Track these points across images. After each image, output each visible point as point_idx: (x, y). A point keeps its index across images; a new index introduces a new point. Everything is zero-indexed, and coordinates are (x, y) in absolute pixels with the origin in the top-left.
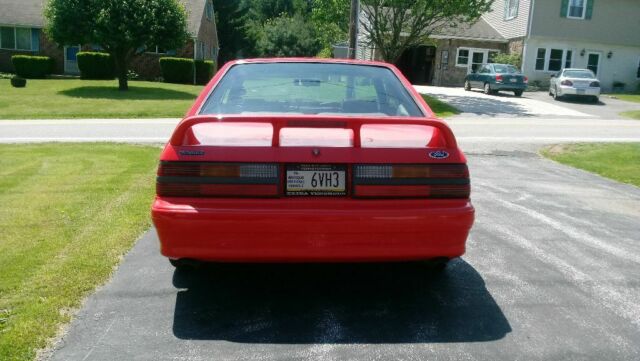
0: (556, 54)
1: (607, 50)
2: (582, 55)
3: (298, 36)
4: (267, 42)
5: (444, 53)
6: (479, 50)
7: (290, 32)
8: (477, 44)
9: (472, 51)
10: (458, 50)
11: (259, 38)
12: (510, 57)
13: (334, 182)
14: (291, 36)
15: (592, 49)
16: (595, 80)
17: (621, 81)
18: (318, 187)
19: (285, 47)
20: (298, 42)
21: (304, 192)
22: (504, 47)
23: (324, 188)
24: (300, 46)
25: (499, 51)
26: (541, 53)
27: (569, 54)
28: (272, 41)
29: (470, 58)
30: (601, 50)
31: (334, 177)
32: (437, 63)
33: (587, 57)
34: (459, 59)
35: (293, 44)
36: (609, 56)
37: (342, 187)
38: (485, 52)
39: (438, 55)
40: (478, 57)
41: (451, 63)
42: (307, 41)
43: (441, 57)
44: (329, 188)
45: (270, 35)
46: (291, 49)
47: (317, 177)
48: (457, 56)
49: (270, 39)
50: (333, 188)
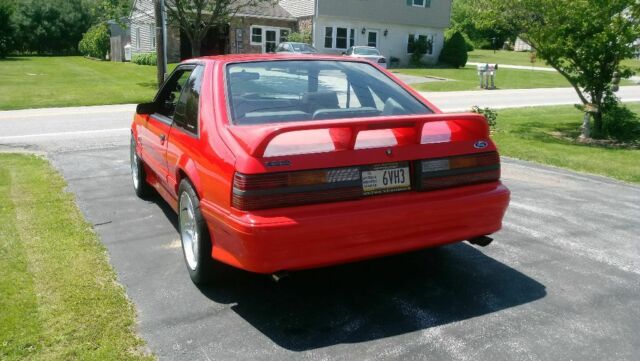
0: (342, 32)
1: (383, 28)
2: (363, 33)
3: (60, 10)
4: (21, 17)
5: (238, 31)
6: (271, 29)
7: (49, 5)
8: (269, 22)
9: (265, 29)
10: (251, 28)
11: (11, 13)
12: (302, 36)
13: (401, 178)
14: (51, 11)
15: (371, 27)
16: (382, 57)
17: (396, 56)
18: (389, 185)
19: (46, 23)
20: (61, 16)
21: (378, 190)
22: (294, 25)
23: (394, 185)
24: (63, 21)
25: (290, 30)
26: (329, 31)
27: (352, 31)
28: (27, 16)
29: (264, 35)
30: (378, 28)
31: (400, 174)
32: (232, 41)
33: (367, 35)
34: (253, 37)
35: (55, 18)
36: (386, 33)
37: (407, 182)
38: (277, 30)
39: (232, 33)
40: (271, 35)
41: (246, 42)
42: (72, 15)
43: (235, 35)
44: (398, 184)
45: (23, 9)
46: (54, 24)
47: (387, 176)
48: (251, 34)
49: (24, 13)
50: (400, 184)
